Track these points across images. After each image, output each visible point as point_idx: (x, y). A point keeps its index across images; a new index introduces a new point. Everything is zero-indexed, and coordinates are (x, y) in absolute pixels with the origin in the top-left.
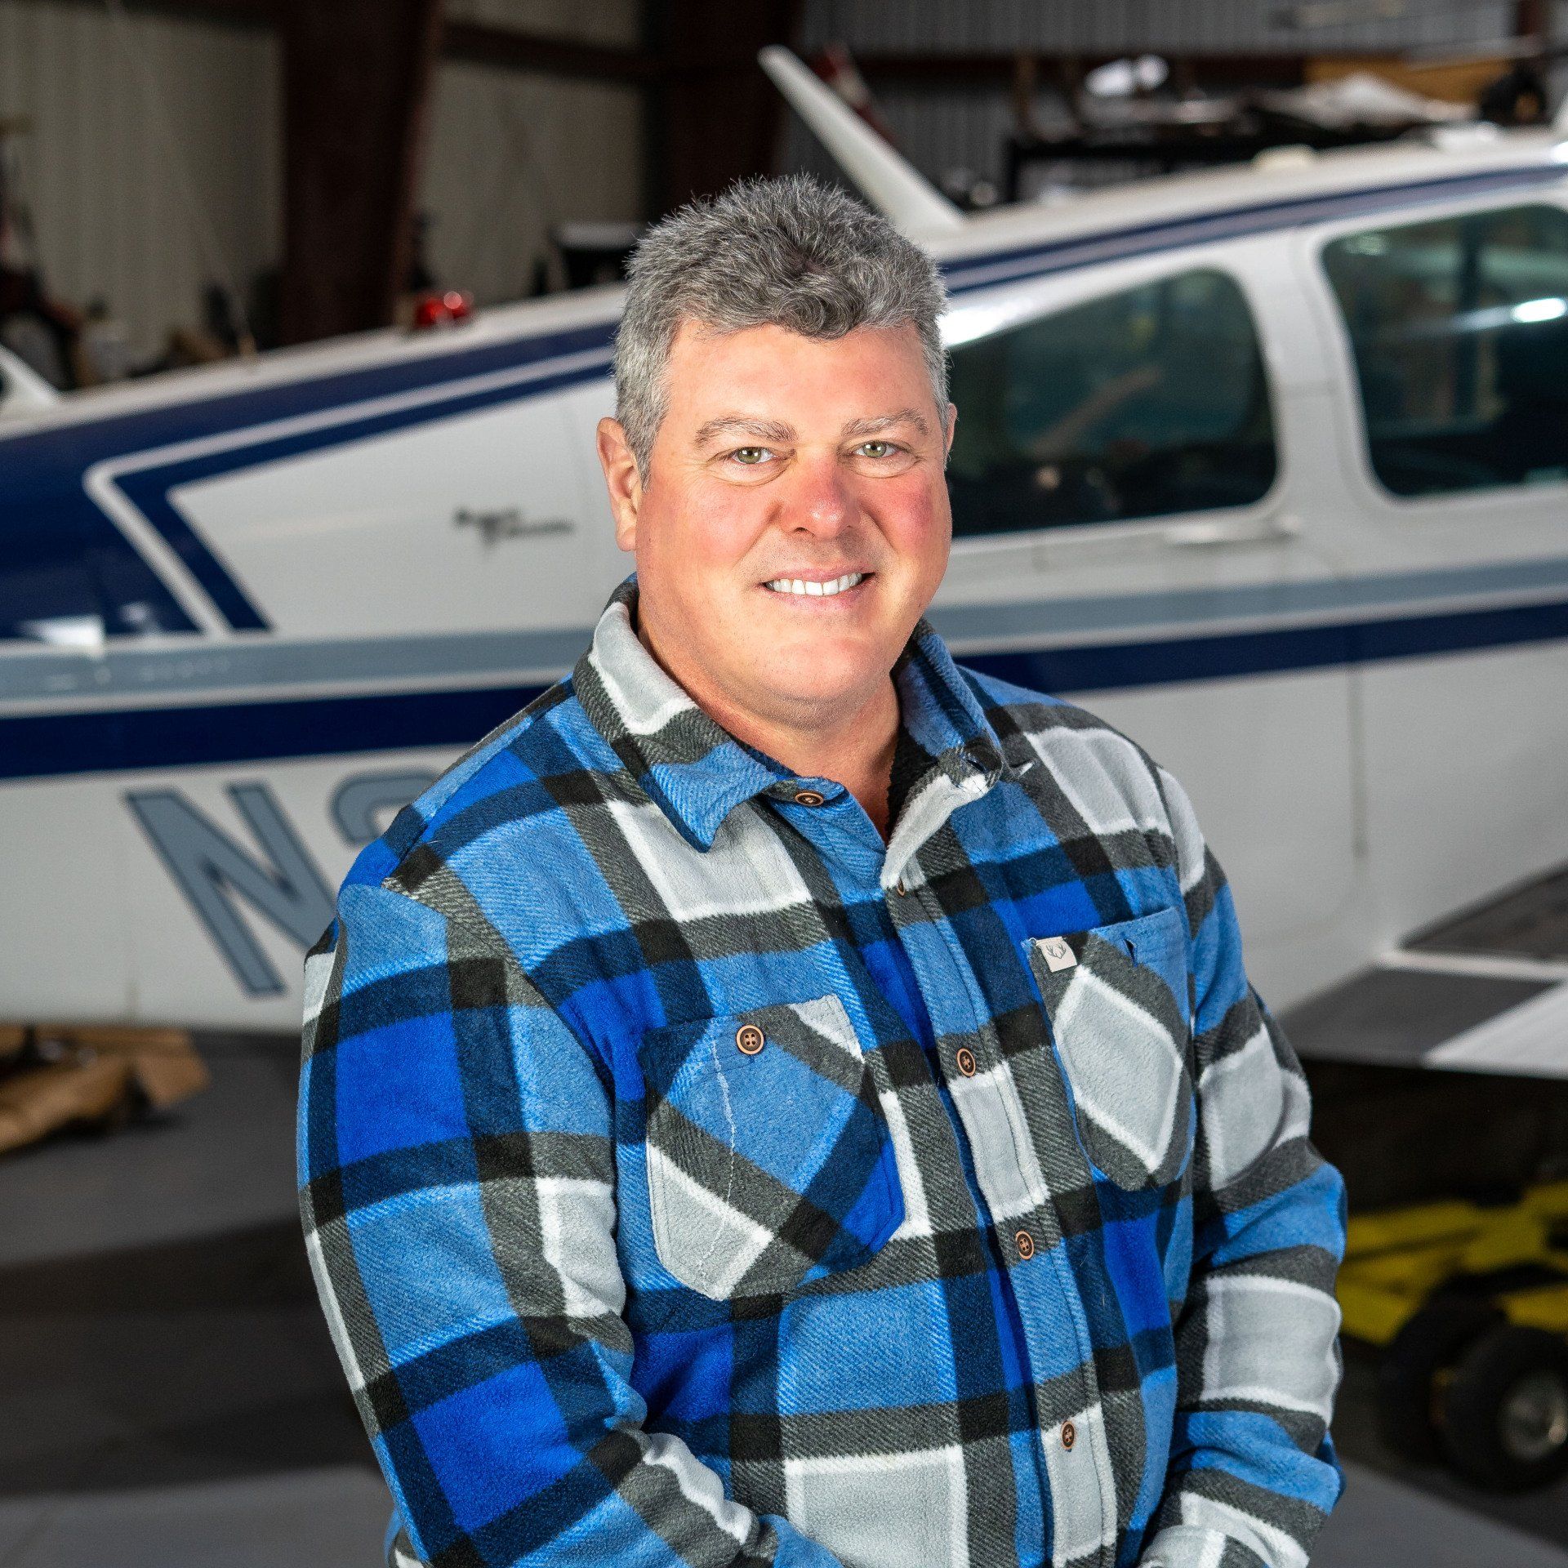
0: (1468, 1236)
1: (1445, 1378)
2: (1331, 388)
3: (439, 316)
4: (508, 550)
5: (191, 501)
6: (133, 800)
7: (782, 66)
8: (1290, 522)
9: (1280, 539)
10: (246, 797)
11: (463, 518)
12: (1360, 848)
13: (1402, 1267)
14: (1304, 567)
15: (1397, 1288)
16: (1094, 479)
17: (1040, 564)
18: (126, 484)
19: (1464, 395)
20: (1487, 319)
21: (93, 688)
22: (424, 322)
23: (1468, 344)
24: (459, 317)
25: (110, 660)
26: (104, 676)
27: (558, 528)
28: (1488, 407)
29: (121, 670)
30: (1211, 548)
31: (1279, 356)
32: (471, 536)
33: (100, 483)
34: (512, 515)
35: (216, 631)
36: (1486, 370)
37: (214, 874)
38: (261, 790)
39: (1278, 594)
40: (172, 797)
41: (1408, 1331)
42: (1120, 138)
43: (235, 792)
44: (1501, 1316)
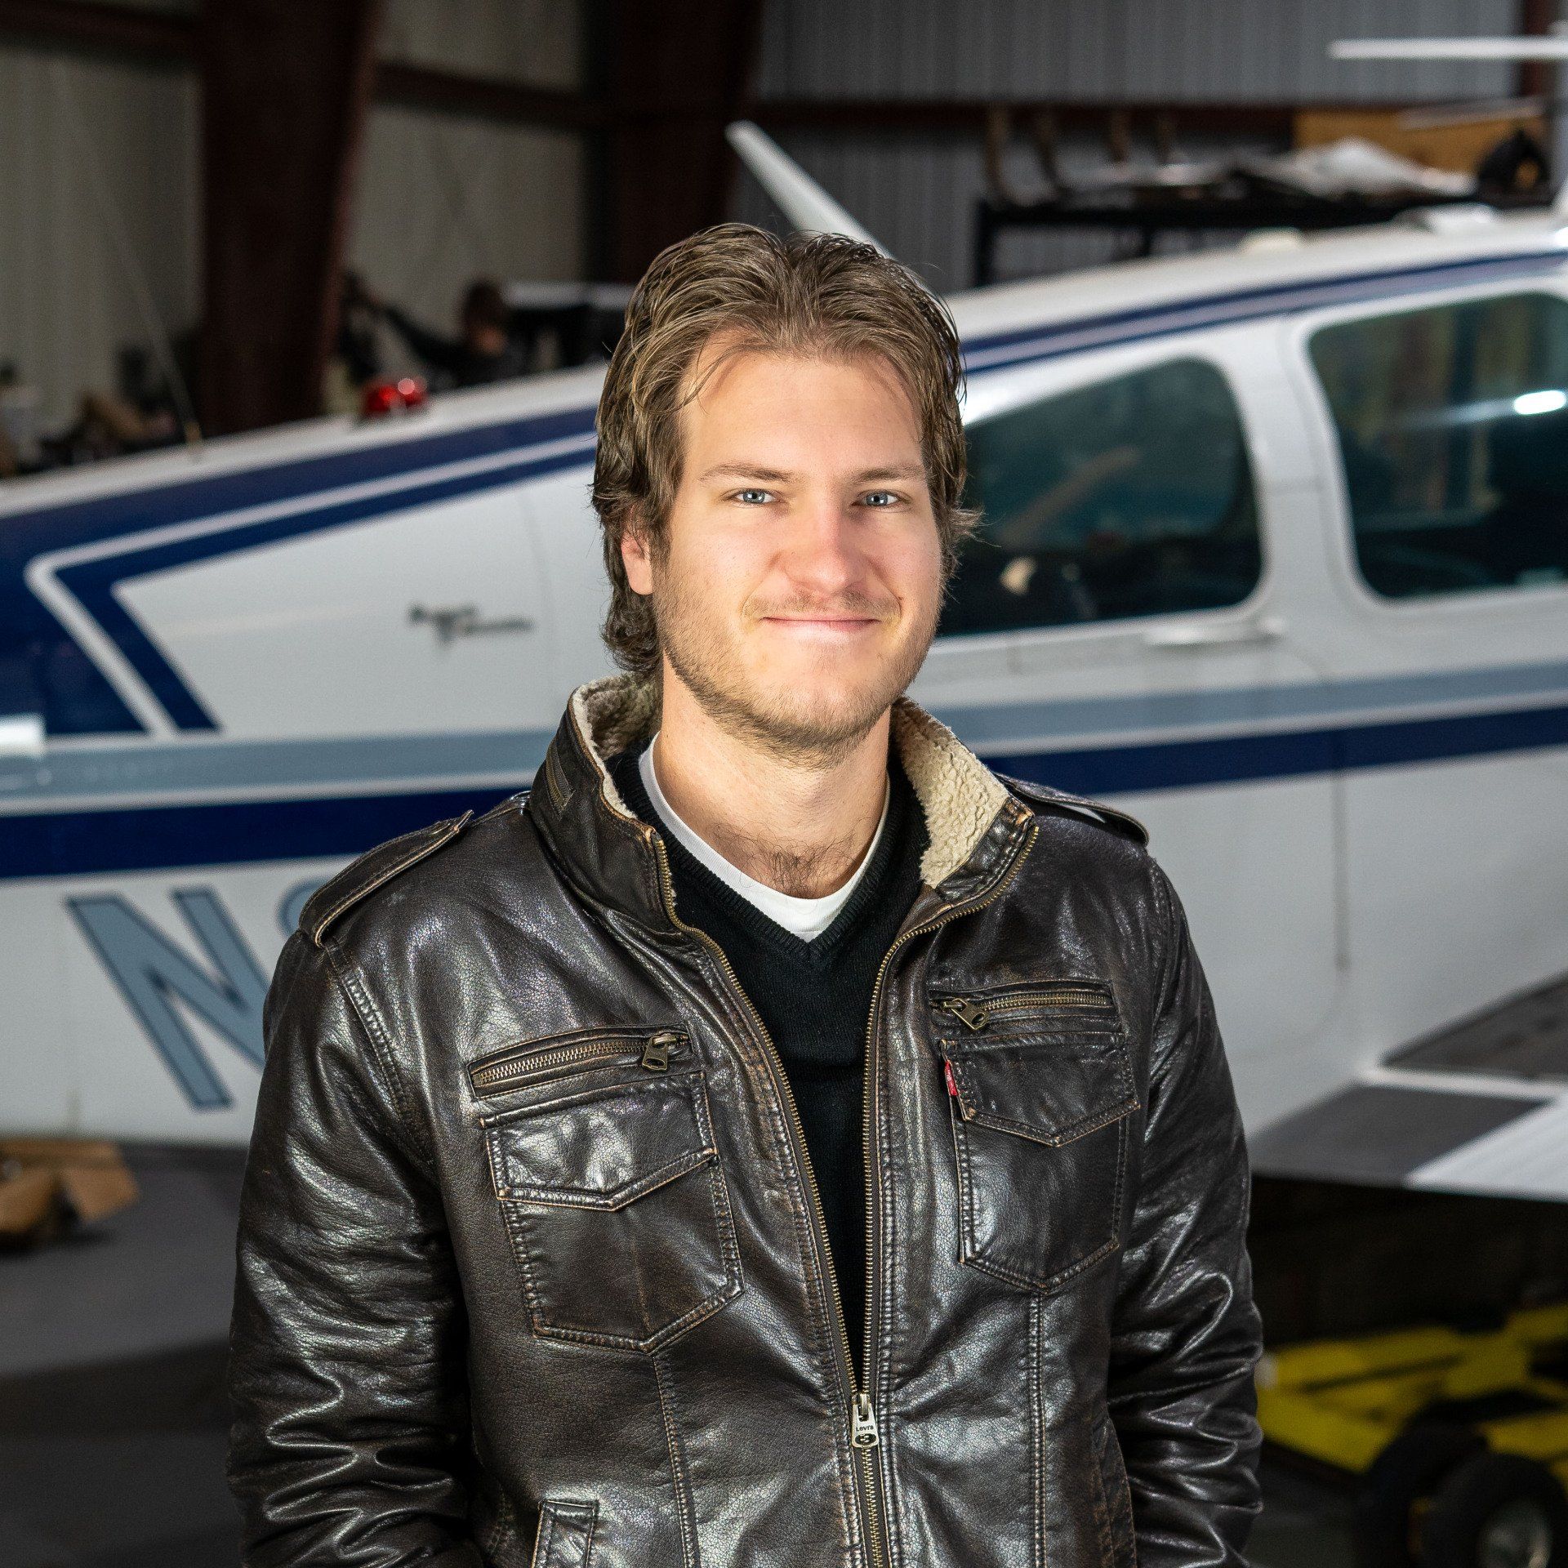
0: (1449, 1362)
1: (1423, 1507)
2: (1318, 485)
3: (393, 401)
4: (464, 648)
5: (135, 595)
6: (74, 905)
7: (750, 141)
8: (1274, 624)
9: (1265, 641)
10: (191, 902)
11: (417, 615)
12: (1342, 961)
13: (1379, 1394)
14: (1288, 670)
15: (1375, 1416)
16: (1070, 573)
17: (1015, 667)
18: (67, 577)
19: (1456, 489)
20: (1481, 412)
21: (35, 790)
22: (374, 408)
23: (1460, 439)
24: (412, 404)
25: (50, 760)
26: (45, 777)
27: (516, 626)
28: (1482, 500)
29: (62, 771)
30: (1192, 650)
31: (1264, 450)
32: (426, 633)
33: (41, 576)
34: (469, 612)
35: (161, 730)
36: (1479, 463)
37: (159, 982)
38: (207, 895)
39: (1260, 698)
40: (116, 902)
41: (1385, 1458)
42: (1096, 202)
43: (180, 897)
44: (1482, 1443)
